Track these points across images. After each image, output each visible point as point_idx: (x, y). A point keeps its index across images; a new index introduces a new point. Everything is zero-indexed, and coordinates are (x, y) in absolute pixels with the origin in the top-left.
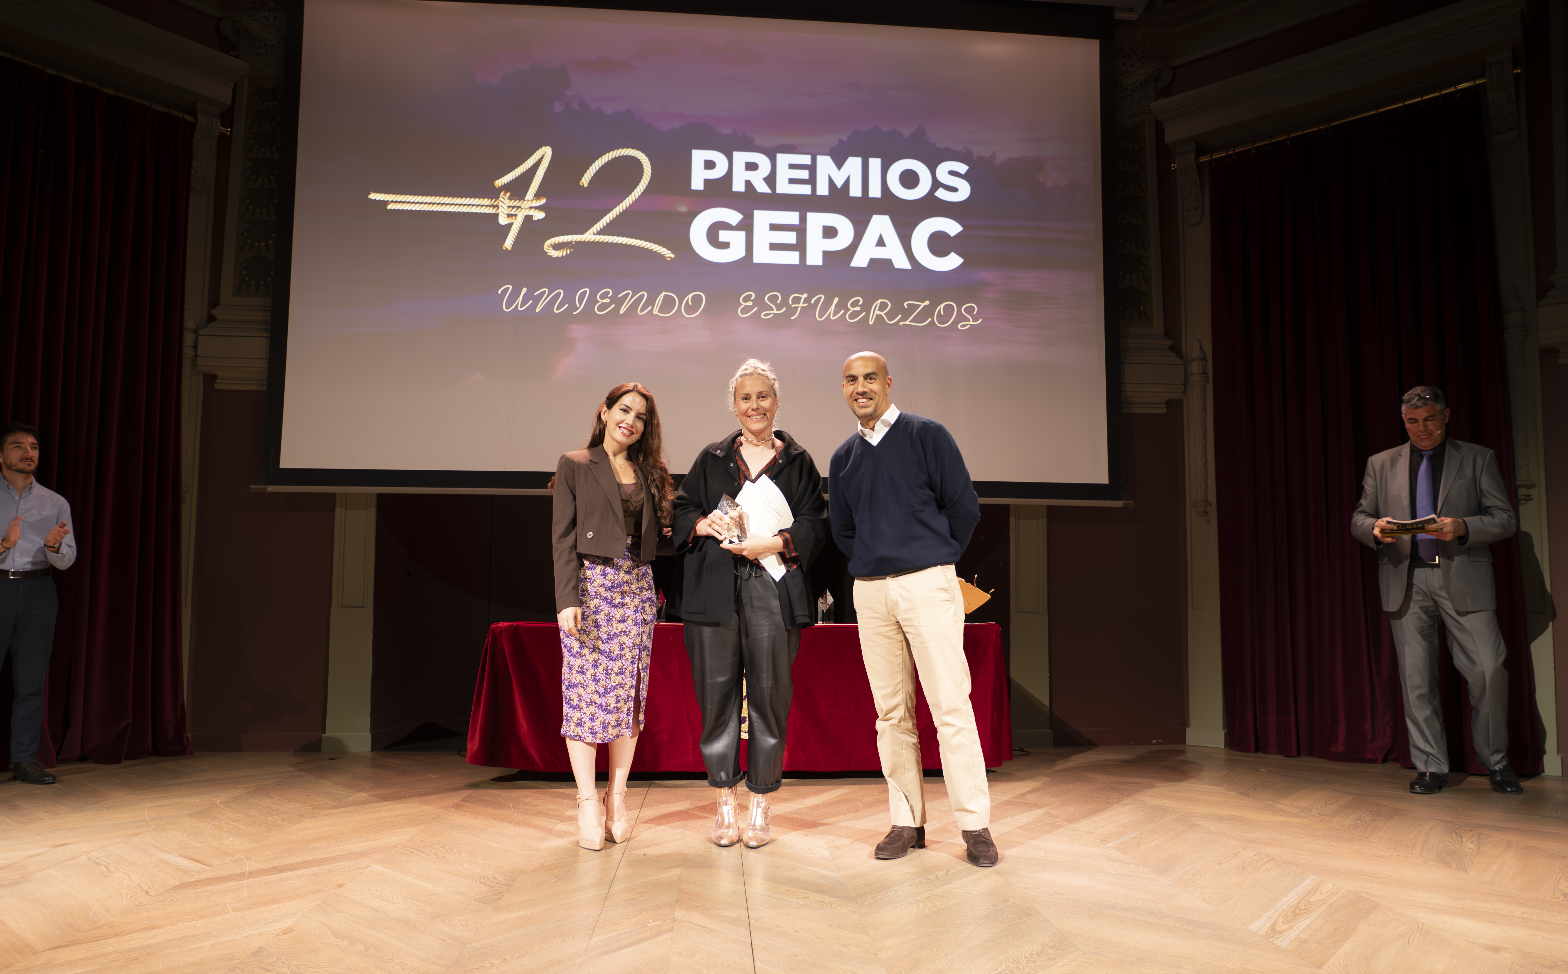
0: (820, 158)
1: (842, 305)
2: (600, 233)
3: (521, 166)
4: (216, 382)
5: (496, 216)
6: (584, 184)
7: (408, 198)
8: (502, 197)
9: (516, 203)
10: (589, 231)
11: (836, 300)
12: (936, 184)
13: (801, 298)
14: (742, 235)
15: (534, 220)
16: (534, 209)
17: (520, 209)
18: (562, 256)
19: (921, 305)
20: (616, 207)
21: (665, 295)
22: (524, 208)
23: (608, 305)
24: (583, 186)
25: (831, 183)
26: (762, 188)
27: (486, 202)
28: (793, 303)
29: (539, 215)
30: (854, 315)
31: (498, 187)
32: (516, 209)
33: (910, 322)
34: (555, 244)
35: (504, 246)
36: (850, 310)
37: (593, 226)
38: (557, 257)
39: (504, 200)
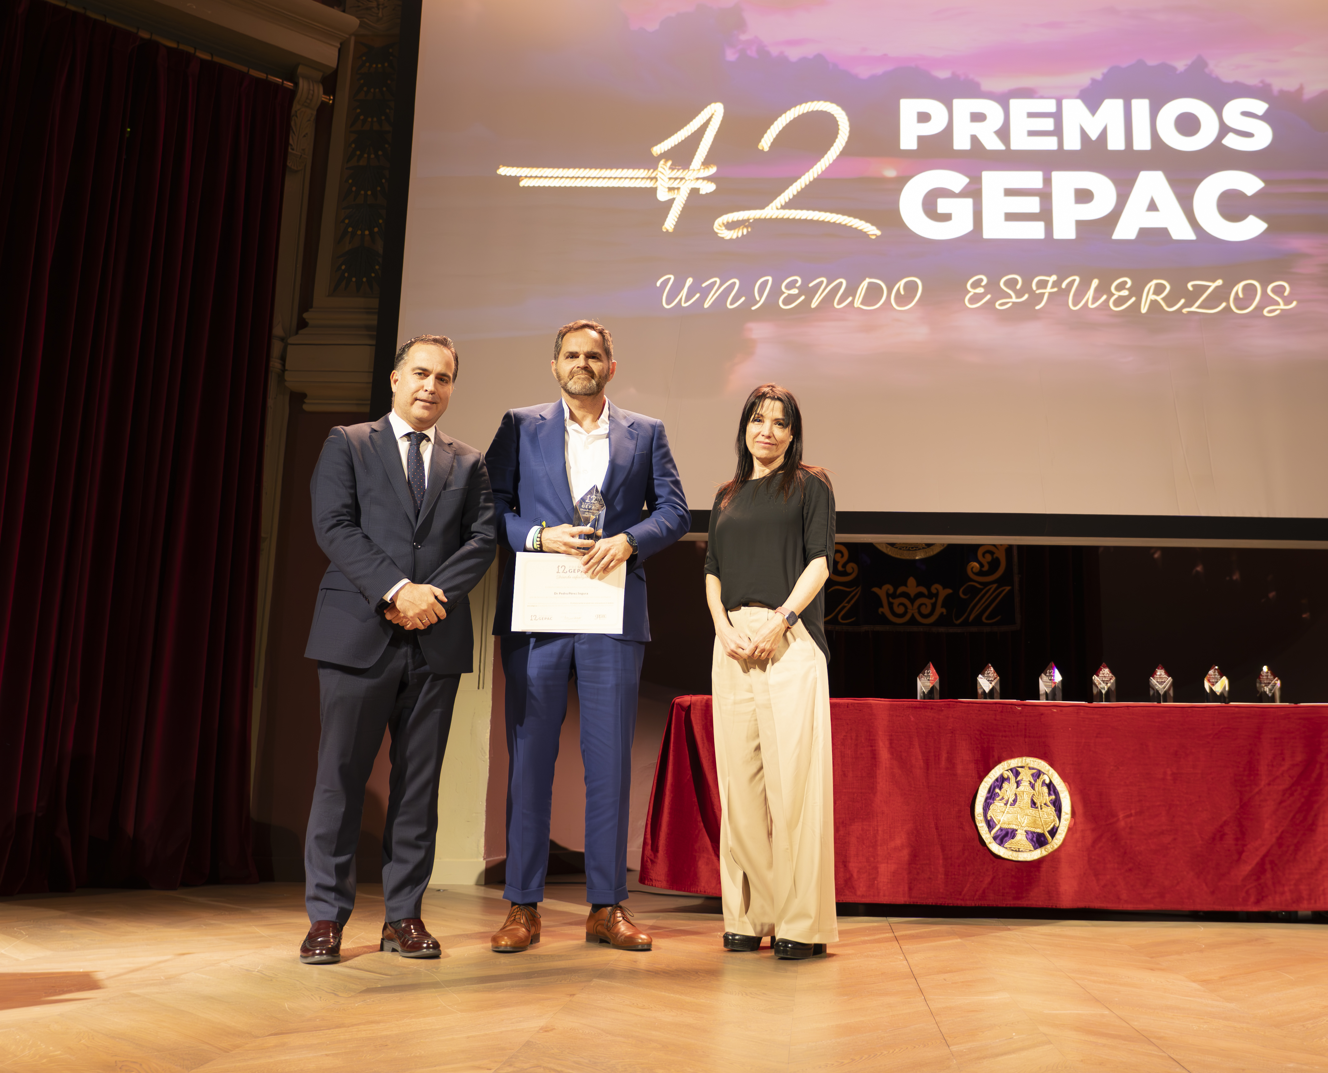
0: (1065, 102)
1: (1103, 289)
2: (788, 206)
3: (685, 128)
4: (304, 403)
5: (654, 190)
6: (763, 148)
7: (545, 172)
8: (661, 167)
9: (679, 174)
10: (771, 205)
11: (1095, 283)
12: (1224, 129)
13: (1048, 281)
14: (968, 203)
15: (702, 194)
16: (701, 180)
17: (684, 181)
18: (737, 237)
19: (1209, 286)
20: (804, 174)
21: (870, 283)
22: (689, 179)
23: (796, 297)
24: (762, 150)
25: (1084, 135)
26: (993, 143)
27: (642, 173)
28: (1038, 288)
29: (708, 188)
30: (1121, 301)
31: (657, 154)
32: (679, 180)
33: (1199, 307)
34: (728, 223)
35: (663, 227)
36: (1113, 294)
37: (775, 198)
38: (731, 240)
39: (664, 170)
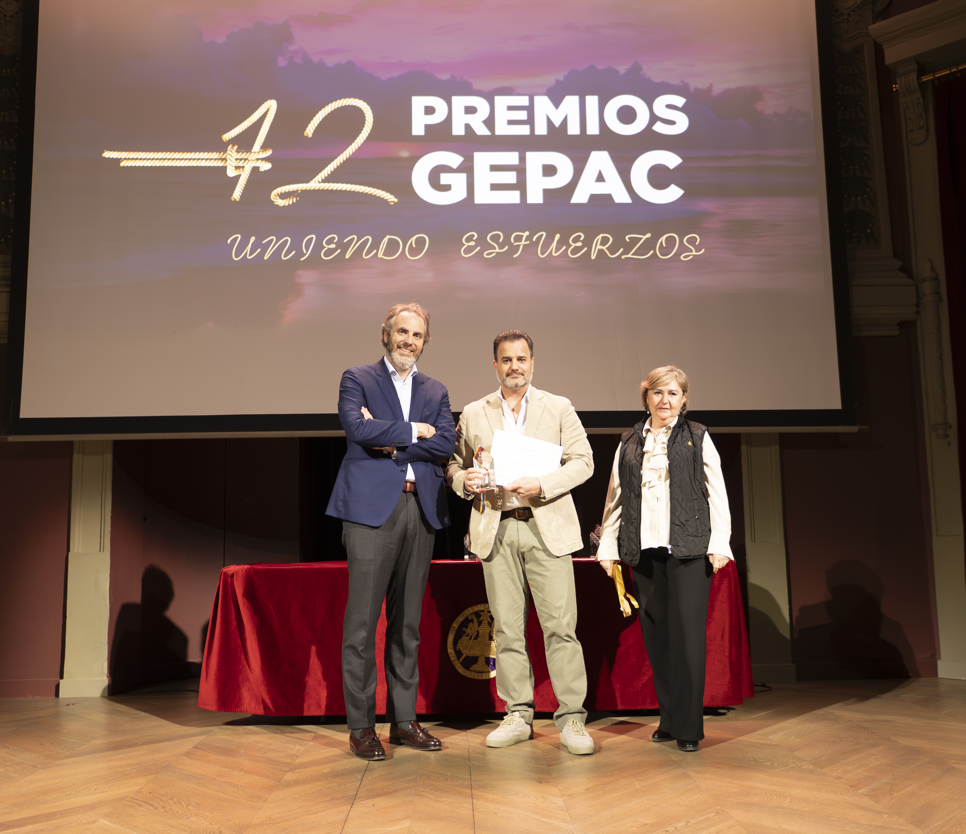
0: (537, 99)
1: (564, 241)
2: (326, 180)
3: (247, 120)
5: (224, 168)
6: (308, 135)
7: (140, 155)
8: (230, 150)
9: (244, 156)
10: (314, 180)
11: (558, 236)
12: (654, 118)
13: (523, 236)
14: (462, 177)
15: (261, 171)
16: (261, 161)
17: (247, 161)
18: (289, 204)
19: (642, 238)
20: (339, 155)
21: (389, 239)
22: (251, 160)
23: (334, 250)
24: (307, 137)
25: (550, 123)
26: (482, 130)
27: (215, 155)
28: (515, 242)
29: (266, 166)
30: (576, 250)
31: (226, 140)
32: (243, 161)
33: (633, 254)
34: (281, 193)
35: (232, 197)
36: (571, 245)
37: (317, 174)
38: (284, 206)
39: (232, 154)
